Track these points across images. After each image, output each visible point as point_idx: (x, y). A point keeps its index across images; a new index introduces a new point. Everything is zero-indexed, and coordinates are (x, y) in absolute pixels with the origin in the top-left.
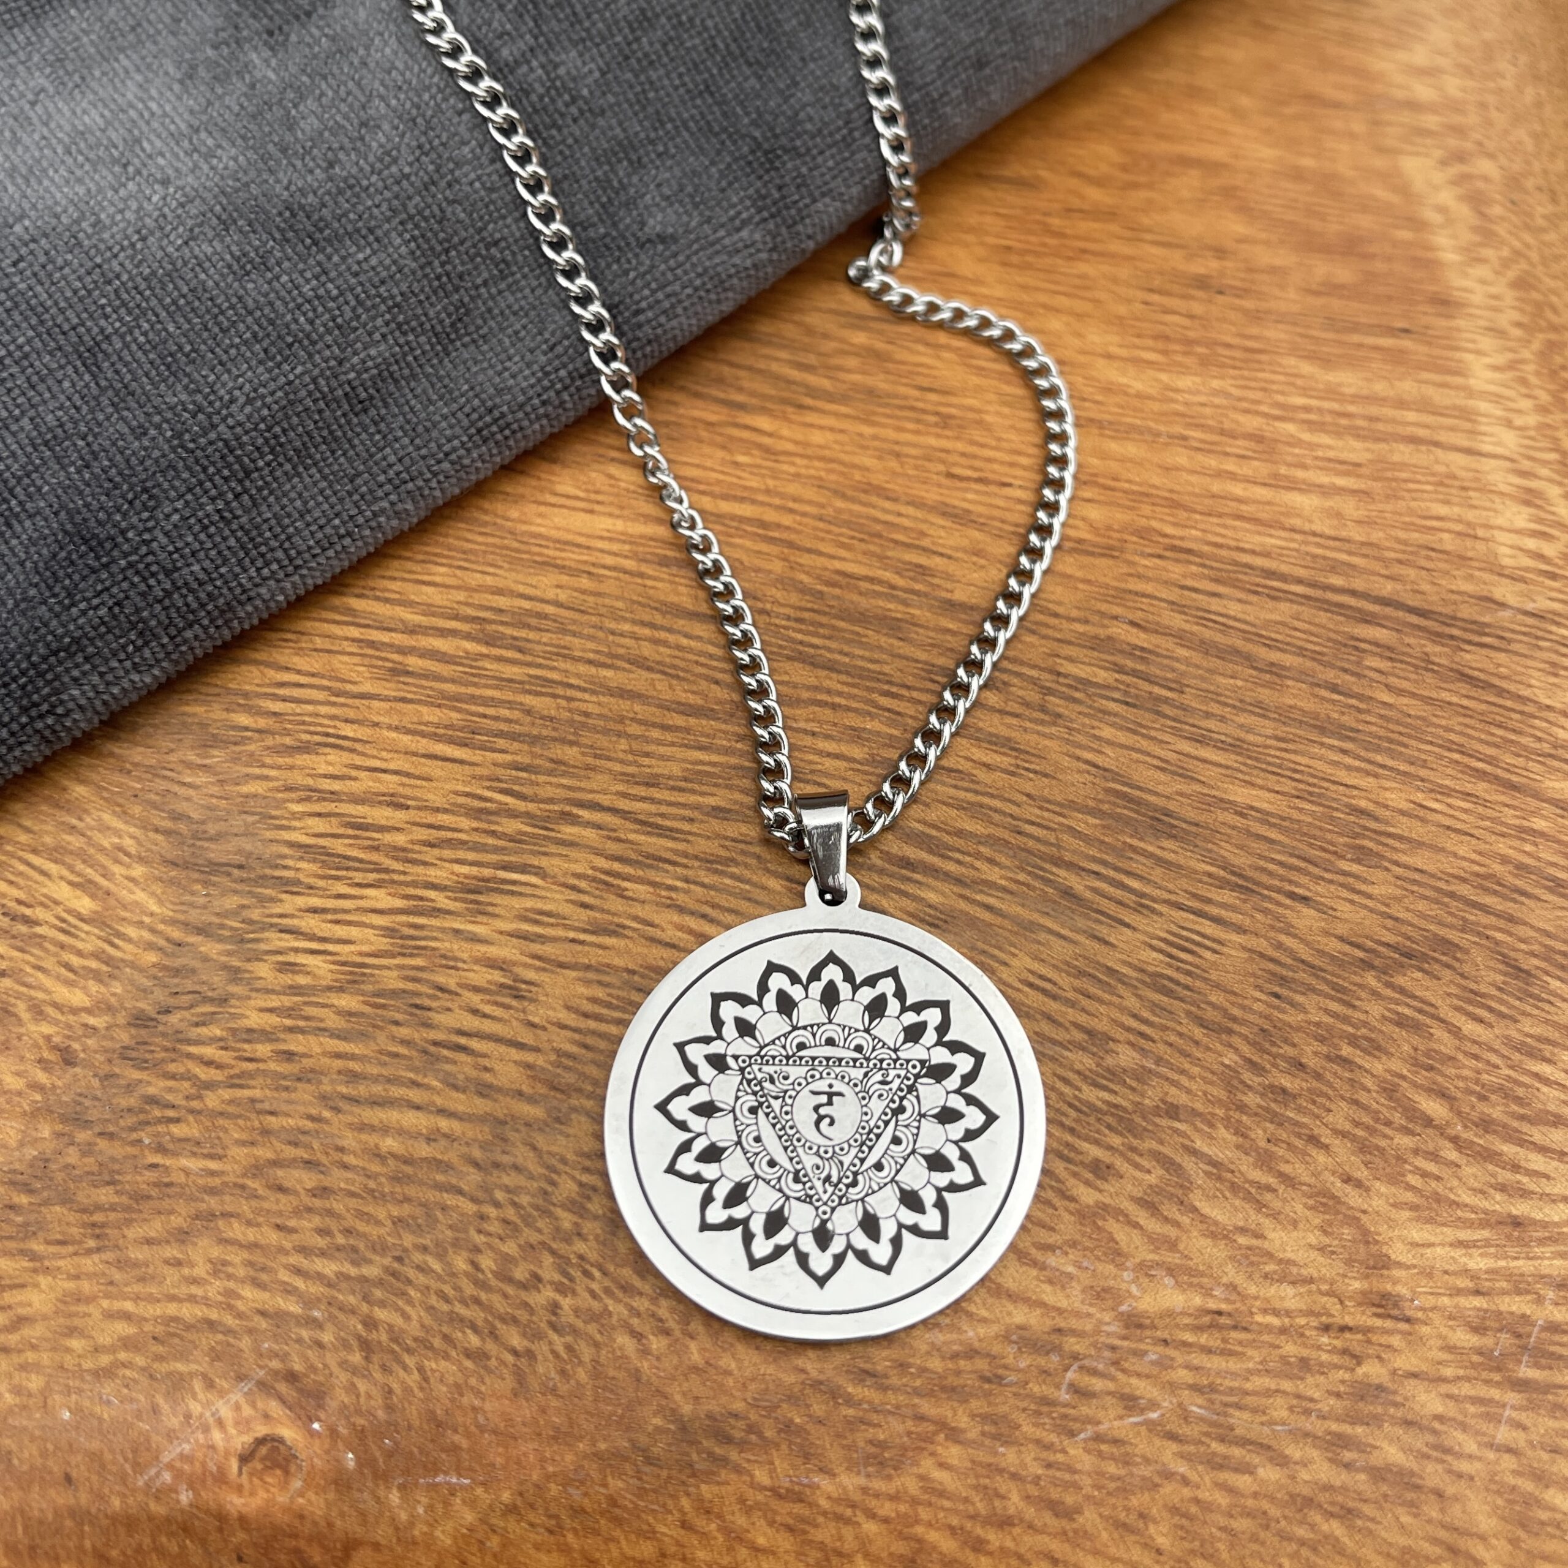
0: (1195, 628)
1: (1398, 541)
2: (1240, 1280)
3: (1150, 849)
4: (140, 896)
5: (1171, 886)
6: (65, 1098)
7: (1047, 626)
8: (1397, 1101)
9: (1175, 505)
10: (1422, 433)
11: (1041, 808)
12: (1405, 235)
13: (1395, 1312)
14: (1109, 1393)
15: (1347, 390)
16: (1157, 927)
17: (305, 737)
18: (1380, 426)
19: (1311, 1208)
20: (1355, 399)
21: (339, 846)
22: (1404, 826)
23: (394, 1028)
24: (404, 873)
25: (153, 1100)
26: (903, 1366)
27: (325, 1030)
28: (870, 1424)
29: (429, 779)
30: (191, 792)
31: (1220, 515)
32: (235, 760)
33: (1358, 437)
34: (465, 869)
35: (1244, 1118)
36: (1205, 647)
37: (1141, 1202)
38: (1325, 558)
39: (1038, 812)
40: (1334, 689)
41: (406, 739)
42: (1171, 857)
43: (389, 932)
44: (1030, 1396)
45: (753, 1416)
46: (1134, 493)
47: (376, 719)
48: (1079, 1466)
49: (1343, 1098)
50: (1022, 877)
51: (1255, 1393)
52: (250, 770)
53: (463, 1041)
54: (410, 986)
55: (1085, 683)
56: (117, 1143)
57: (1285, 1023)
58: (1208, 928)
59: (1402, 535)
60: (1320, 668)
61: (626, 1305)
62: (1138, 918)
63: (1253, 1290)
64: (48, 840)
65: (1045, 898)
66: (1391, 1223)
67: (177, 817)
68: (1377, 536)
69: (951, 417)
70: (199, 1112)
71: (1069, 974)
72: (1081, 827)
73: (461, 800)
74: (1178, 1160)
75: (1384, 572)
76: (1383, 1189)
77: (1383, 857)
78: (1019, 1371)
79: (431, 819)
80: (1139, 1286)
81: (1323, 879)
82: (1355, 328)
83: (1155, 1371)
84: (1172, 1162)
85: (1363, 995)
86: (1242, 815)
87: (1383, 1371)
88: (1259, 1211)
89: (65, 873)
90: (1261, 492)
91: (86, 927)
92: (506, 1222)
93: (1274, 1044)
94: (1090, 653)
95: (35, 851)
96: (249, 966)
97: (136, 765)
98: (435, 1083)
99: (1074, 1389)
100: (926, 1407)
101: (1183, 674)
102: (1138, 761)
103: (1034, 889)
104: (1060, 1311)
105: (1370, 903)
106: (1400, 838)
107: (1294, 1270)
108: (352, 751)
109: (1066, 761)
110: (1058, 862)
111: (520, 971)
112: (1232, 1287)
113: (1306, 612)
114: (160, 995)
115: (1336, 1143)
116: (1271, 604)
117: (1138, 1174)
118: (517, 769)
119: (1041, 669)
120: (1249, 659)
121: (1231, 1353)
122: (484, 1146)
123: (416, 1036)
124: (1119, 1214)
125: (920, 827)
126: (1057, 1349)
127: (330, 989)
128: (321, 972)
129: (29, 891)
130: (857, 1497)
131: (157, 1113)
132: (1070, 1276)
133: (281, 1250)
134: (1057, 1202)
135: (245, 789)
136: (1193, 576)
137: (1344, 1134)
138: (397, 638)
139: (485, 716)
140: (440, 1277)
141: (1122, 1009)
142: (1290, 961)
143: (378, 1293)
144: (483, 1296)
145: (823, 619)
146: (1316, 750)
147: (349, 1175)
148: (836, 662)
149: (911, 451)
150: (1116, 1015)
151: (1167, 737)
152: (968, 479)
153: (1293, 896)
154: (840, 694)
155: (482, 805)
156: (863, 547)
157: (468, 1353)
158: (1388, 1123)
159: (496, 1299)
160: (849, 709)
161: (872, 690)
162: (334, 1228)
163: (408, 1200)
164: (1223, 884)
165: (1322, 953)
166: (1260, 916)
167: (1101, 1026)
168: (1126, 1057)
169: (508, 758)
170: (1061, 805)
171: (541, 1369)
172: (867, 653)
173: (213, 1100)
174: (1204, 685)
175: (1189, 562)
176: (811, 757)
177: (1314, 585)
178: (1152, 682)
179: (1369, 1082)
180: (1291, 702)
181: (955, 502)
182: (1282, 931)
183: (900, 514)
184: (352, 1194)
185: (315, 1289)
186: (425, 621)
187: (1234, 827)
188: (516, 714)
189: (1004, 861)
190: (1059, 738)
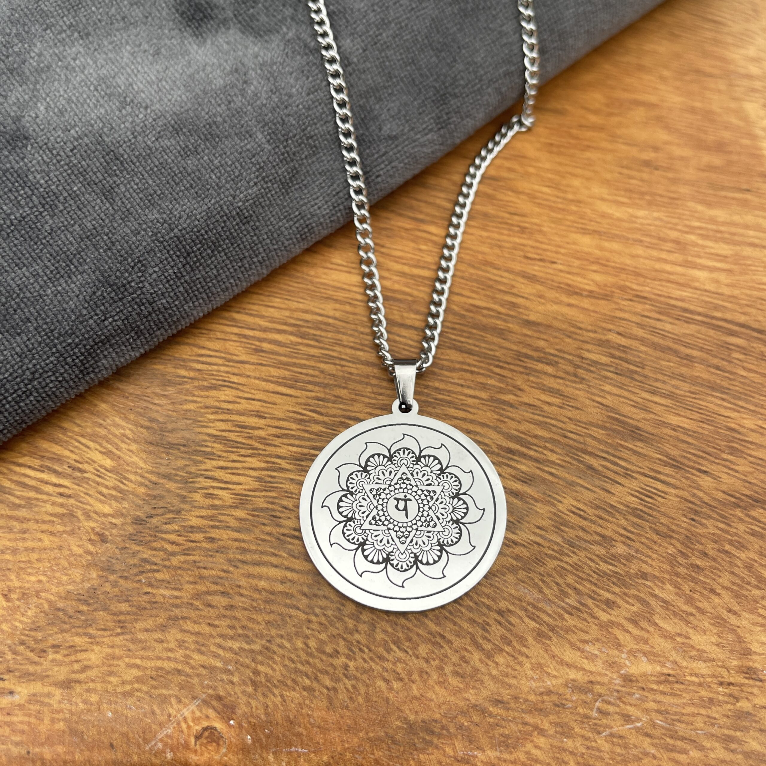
0: (649, 337)
1: (747, 295)
2: (679, 659)
3: (630, 446)
4: (135, 459)
5: (640, 465)
6: (103, 559)
7: (576, 334)
8: (752, 572)
9: (637, 274)
10: (756, 241)
11: (576, 425)
12: (746, 142)
13: (754, 676)
14: (616, 713)
15: (720, 220)
16: (634, 485)
17: (214, 382)
18: (736, 238)
19: (712, 624)
20: (724, 223)
21: (232, 436)
22: (753, 437)
23: (263, 527)
24: (265, 450)
25: (145, 561)
26: (516, 698)
27: (229, 527)
28: (501, 726)
29: (275, 404)
30: (159, 408)
31: (660, 280)
32: (180, 392)
33: (726, 243)
34: (294, 449)
35: (679, 580)
36: (655, 346)
37: (630, 620)
38: (711, 303)
39: (574, 427)
40: (718, 368)
41: (264, 384)
42: (640, 450)
43: (259, 479)
44: (578, 714)
45: (444, 722)
46: (617, 268)
47: (248, 373)
48: (603, 749)
49: (726, 571)
50: (567, 459)
51: (688, 715)
52: (187, 398)
53: (297, 534)
54: (270, 506)
55: (595, 363)
56: (129, 582)
57: (697, 533)
58: (660, 486)
59: (749, 292)
60: (710, 357)
61: (381, 666)
62: (626, 481)
63: (685, 664)
64: (89, 430)
65: (579, 469)
66: (751, 632)
67: (152, 420)
68: (736, 292)
69: (526, 228)
70: (169, 567)
71: (592, 507)
72: (596, 435)
73: (291, 415)
74: (647, 599)
75: (740, 310)
76: (747, 616)
77: (742, 452)
78: (573, 701)
79: (277, 424)
80: (630, 661)
81: (714, 462)
82: (723, 188)
83: (639, 702)
84: (645, 601)
85: (735, 520)
86: (674, 430)
87: (749, 705)
88: (687, 625)
89: (98, 447)
91: (109, 474)
92: (321, 624)
93: (692, 543)
94: (597, 348)
95: (82, 436)
96: (190, 495)
97: (131, 394)
98: (284, 554)
99: (600, 711)
100: (528, 718)
101: (644, 359)
102: (623, 402)
103: (573, 465)
104: (592, 673)
105: (737, 475)
106: (751, 443)
107: (705, 655)
108: (237, 389)
109: (588, 402)
110: (585, 452)
112: (675, 662)
113: (703, 329)
114: (147, 508)
115: (723, 592)
116: (686, 325)
117: (628, 606)
118: (318, 400)
119: (574, 355)
120: (676, 352)
121: (675, 695)
122: (309, 586)
123: (274, 531)
124: (619, 625)
125: (516, 433)
126: (591, 691)
127: (231, 507)
128: (226, 499)
129: (81, 456)
130: (495, 762)
131: (148, 567)
132: (597, 656)
133: (211, 636)
134: (589, 619)
135: (185, 407)
136: (648, 310)
137: (727, 589)
138: (257, 334)
139: (301, 373)
140: (289, 651)
141: (618, 525)
142: (699, 503)
143: (260, 658)
144: (311, 660)
145: (465, 328)
146: (710, 398)
147: (244, 599)
148: (472, 350)
149: (507, 245)
150: (616, 528)
151: (637, 391)
152: (535, 259)
153: (700, 471)
154: (475, 366)
155: (301, 417)
156: (484, 292)
157: (305, 689)
158: (749, 583)
159: (317, 661)
160: (479, 374)
161: (490, 364)
162: (237, 625)
163: (273, 612)
164: (666, 464)
165: (715, 499)
166: (684, 480)
167: (608, 533)
168: (621, 549)
169: (313, 394)
170: (585, 423)
171: (340, 697)
172: (487, 346)
173: (175, 561)
174: (654, 365)
175: (645, 303)
176: (461, 397)
177: (707, 316)
178: (628, 363)
179: (739, 563)
180: (697, 374)
181: (529, 271)
182: (694, 488)
183: (501, 277)
184: (245, 609)
185: (229, 655)
186: (270, 325)
187: (671, 436)
188: (316, 373)
189: (558, 450)
190: (583, 390)
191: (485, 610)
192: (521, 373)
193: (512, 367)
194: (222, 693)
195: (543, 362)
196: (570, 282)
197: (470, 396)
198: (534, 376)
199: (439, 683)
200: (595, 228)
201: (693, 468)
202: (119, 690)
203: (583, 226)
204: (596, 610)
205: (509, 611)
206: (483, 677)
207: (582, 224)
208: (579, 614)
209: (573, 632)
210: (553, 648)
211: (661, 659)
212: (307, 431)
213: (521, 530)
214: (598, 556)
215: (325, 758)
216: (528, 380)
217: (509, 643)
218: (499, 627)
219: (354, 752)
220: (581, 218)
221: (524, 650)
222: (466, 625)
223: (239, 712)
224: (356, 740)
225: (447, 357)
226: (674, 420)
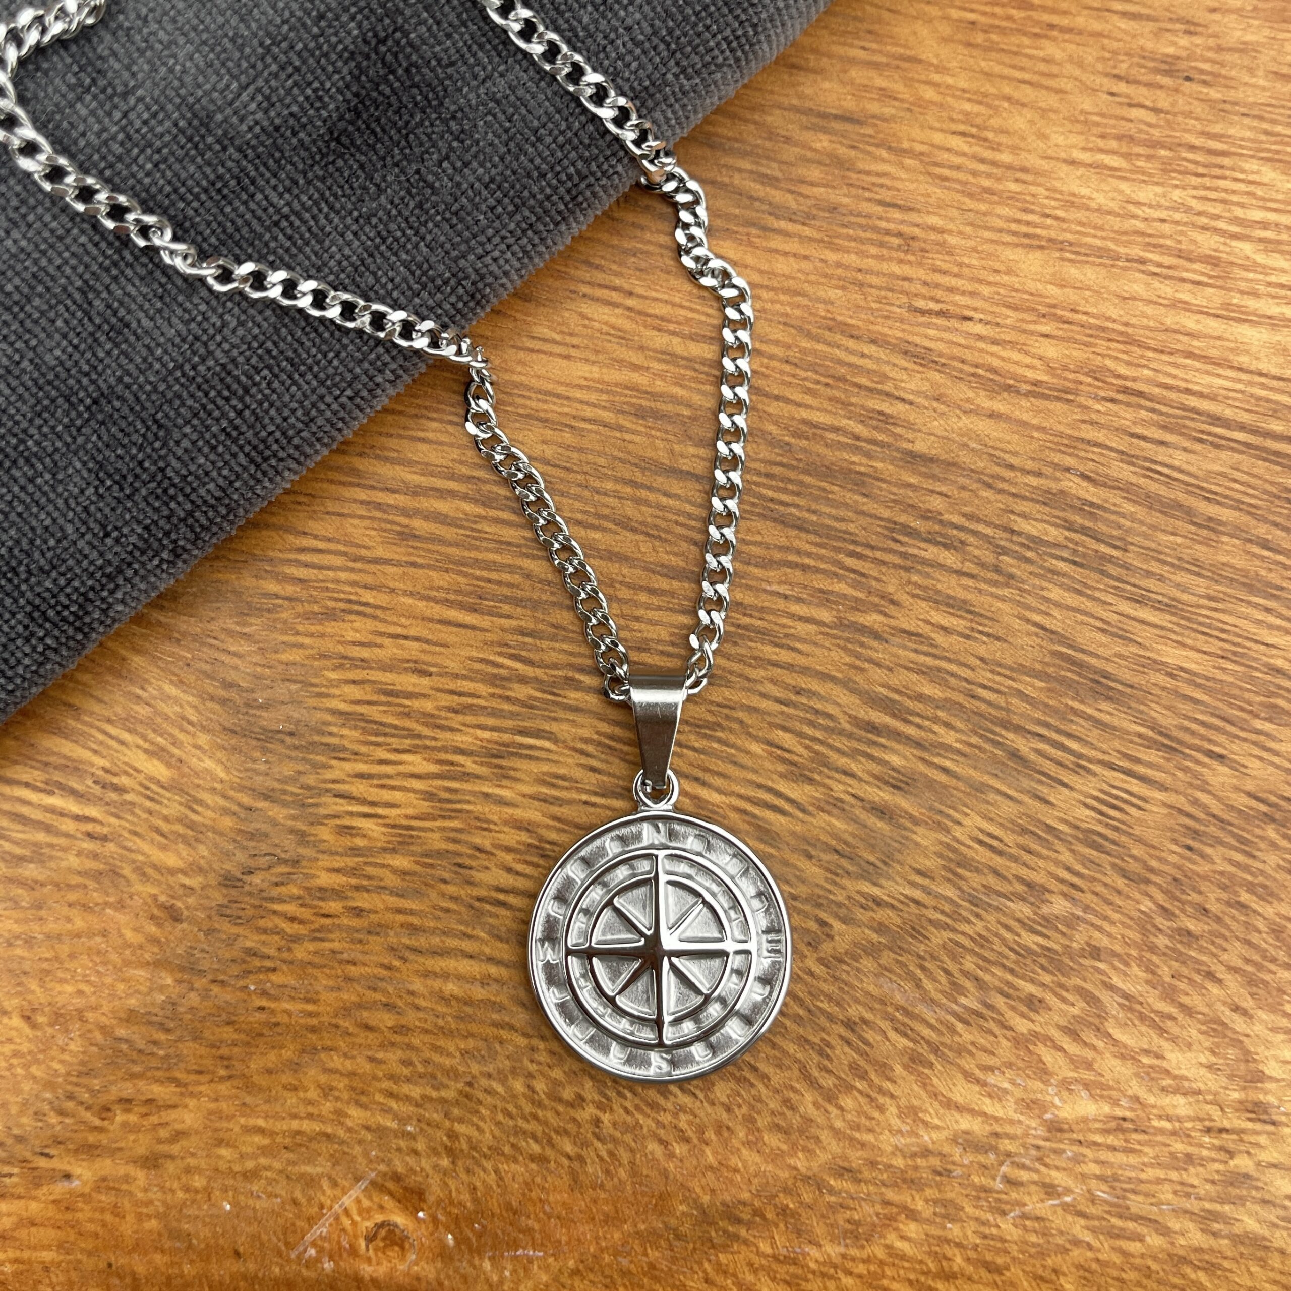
0: (1142, 481)
2: (1142, 1094)
3: (1089, 711)
4: (208, 763)
5: (1105, 747)
6: (179, 951)
7: (1003, 479)
8: (1281, 940)
9: (1130, 341)
11: (992, 672)
13: (1264, 1117)
14: (1034, 1183)
16: (1089, 786)
17: (331, 604)
19: (1203, 1033)
21: (373, 712)
23: (443, 886)
24: (435, 739)
25: (250, 952)
26: (873, 1164)
27: (385, 888)
28: (848, 1208)
29: (445, 646)
30: (236, 661)
31: (1173, 353)
32: (272, 628)
34: (486, 735)
35: (1155, 958)
36: (1149, 501)
37: (1066, 1030)
38: (1268, 401)
39: (989, 675)
40: (1265, 544)
41: (421, 604)
42: (1106, 718)
43: (429, 796)
44: (974, 1186)
45: (757, 1203)
46: (1091, 327)
47: (392, 584)
48: (1008, 1237)
49: (1238, 939)
50: (974, 740)
51: (1148, 1181)
52: (285, 638)
53: (502, 897)
54: (452, 847)
55: (1037, 541)
56: (229, 990)
57: (1194, 873)
58: (1135, 786)
60: (1253, 522)
61: (654, 1119)
62: (1075, 778)
63: (1151, 1100)
64: (118, 709)
65: (994, 758)
66: (1268, 1044)
67: (228, 686)
70: (291, 963)
71: (1013, 831)
72: (1029, 691)
73: (477, 666)
74: (1097, 994)
76: (1264, 1016)
78: (964, 1166)
79: (452, 686)
80: (1061, 1098)
81: (1238, 737)
83: (1070, 1165)
84: (1092, 996)
85: (1262, 845)
86: (1171, 675)
87: (1250, 1163)
88: (1161, 1036)
89: (140, 742)
90: (1214, 326)
91: (168, 795)
93: (1183, 892)
94: (1042, 508)
95: (109, 721)
96: (313, 830)
97: (183, 633)
98: (482, 935)
99: (1007, 1180)
100: (891, 1194)
101: (1128, 531)
102: (1081, 622)
103: (984, 751)
104: (996, 1119)
105: (1276, 760)
107: (1186, 1084)
108: (375, 617)
109: (1017, 624)
110: (1006, 725)
111: (543, 832)
112: (1136, 1099)
113: (1246, 461)
114: (241, 857)
115: (1228, 977)
116: (1214, 453)
117: (1063, 1006)
118: (523, 634)
119: (996, 527)
120: (1189, 513)
121: (1132, 1151)
123: (462, 892)
124: (1048, 1040)
127: (385, 850)
128: (376, 835)
129: (112, 759)
130: (837, 1260)
131: (257, 963)
132: (1005, 1091)
133: (375, 1077)
134: (997, 1030)
135: (284, 657)
136: (1143, 422)
137: (1236, 970)
138: (401, 500)
139: (489, 581)
140: (504, 1099)
141: (1057, 863)
142: (1202, 816)
143: (456, 1112)
144: (540, 1113)
145: (792, 475)
146: (1244, 609)
147: (421, 1015)
148: (805, 521)
149: (875, 280)
150: (1052, 868)
151: (1110, 598)
152: (929, 312)
153: (1210, 754)
154: (809, 555)
155: (495, 671)
156: (829, 392)
157: (532, 1158)
158: (1274, 960)
159: (549, 1115)
160: (817, 570)
161: (838, 550)
162: (415, 1059)
163: (471, 1035)
164: (1151, 744)
165: (1231, 808)
166: (1180, 774)
167: (1038, 878)
168: (1059, 906)
169: (514, 623)
170: (1011, 669)
171: (590, 1170)
172: (834, 512)
173: (300, 953)
174: (1147, 543)
175: (1141, 407)
176: (784, 621)
177: (1255, 431)
178: (1098, 540)
179: (1260, 925)
180: (1224, 559)
181: (917, 340)
182: (1198, 788)
183: (863, 355)
184: (426, 1031)
185: (406, 1109)
186: (425, 481)
187: (1164, 689)
188: (517, 579)
189: (959, 724)
190: (1011, 600)
191: (823, 1021)
192: (895, 566)
193: (878, 554)
194: (400, 1170)
195: (937, 543)
196: (996, 363)
197: (800, 618)
198: (919, 572)
199: (748, 1144)
200: (1053, 234)
201: (1198, 749)
202: (237, 1168)
203: (1030, 230)
204: (1009, 1014)
205: (864, 1021)
206: (818, 1132)
207: (1028, 224)
208: (982, 1022)
209: (971, 1054)
210: (935, 1080)
211: (1114, 1093)
212: (508, 699)
213: (889, 878)
214: (1019, 921)
215: (571, 1264)
216: (909, 582)
217: (864, 1076)
218: (847, 1049)
219: (616, 1254)
220: (1025, 210)
221: (887, 1085)
222: (791, 1048)
223: (431, 1199)
224: (617, 1235)
225: (758, 538)
226: (1173, 656)
